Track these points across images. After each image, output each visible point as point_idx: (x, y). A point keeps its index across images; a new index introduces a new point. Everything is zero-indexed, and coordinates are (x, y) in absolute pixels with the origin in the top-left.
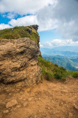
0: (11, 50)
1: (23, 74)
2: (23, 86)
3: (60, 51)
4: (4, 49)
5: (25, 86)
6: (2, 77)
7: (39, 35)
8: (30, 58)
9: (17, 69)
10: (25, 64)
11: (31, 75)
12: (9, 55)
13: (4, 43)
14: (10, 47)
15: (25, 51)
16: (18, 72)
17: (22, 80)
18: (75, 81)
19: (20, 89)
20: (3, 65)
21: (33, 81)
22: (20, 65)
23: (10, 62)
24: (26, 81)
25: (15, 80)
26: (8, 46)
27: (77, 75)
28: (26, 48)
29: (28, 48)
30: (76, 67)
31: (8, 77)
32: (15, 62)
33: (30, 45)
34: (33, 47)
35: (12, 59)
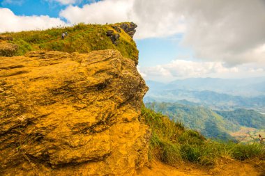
0: (73, 79)
3: (190, 90)
4: (54, 74)
6: (44, 148)
7: (138, 48)
8: (122, 100)
9: (86, 129)
10: (109, 117)
11: (124, 145)
12: (67, 90)
13: (55, 62)
14: (69, 70)
16: (90, 137)
17: (99, 157)
20: (50, 116)
21: (129, 161)
22: (97, 118)
23: (68, 110)
24: (108, 160)
25: (80, 156)
26: (65, 68)
27: (244, 152)
28: (112, 76)
29: (116, 76)
30: (232, 134)
31: (60, 150)
32: (82, 110)
33: (122, 69)
34: (130, 74)
35: (75, 102)
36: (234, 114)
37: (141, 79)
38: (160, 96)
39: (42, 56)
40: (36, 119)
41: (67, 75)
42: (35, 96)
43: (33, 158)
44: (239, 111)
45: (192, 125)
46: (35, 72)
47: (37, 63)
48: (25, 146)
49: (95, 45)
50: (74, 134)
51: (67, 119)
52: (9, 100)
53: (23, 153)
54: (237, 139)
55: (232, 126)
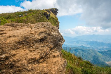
0: (28, 36)
3: (85, 41)
4: (19, 34)
6: (14, 71)
8: (52, 47)
9: (35, 61)
10: (46, 55)
12: (26, 42)
13: (19, 28)
14: (26, 32)
15: (46, 38)
16: (37, 65)
20: (17, 55)
23: (26, 52)
26: (24, 31)
28: (47, 35)
29: (49, 34)
30: (107, 63)
31: (22, 72)
32: (33, 52)
33: (52, 31)
34: (56, 33)
35: (29, 48)
36: (108, 53)
37: (61, 36)
38: (70, 44)
39: (13, 25)
41: (25, 35)
42: (10, 45)
44: (110, 51)
45: (86, 58)
46: (9, 33)
47: (10, 29)
48: (4, 70)
49: (38, 20)
50: (29, 64)
51: (25, 56)
54: (109, 65)
55: (106, 58)
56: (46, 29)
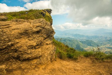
0: (28, 29)
1: (38, 52)
2: (38, 63)
4: (21, 27)
5: (40, 63)
6: (18, 54)
7: (52, 18)
8: (46, 37)
9: (33, 47)
10: (41, 43)
11: (46, 53)
12: (26, 33)
13: (21, 23)
14: (26, 26)
15: (41, 31)
16: (34, 50)
17: (37, 57)
18: (86, 60)
19: (36, 66)
20: (20, 43)
21: (48, 58)
22: (36, 43)
23: (26, 41)
24: (41, 58)
25: (31, 57)
26: (25, 25)
27: (88, 54)
29: (43, 28)
30: (85, 49)
31: (23, 55)
32: (31, 41)
33: (46, 26)
34: (48, 27)
35: (29, 38)
36: (86, 42)
37: (53, 29)
38: (60, 36)
39: (17, 21)
40: (15, 44)
41: (26, 28)
42: (14, 36)
43: (14, 58)
44: (87, 41)
45: (71, 46)
46: (14, 27)
47: (15, 23)
48: (11, 54)
49: (37, 17)
50: (28, 49)
51: (26, 44)
52: (4, 37)
53: (10, 56)
54: (86, 50)
55: (85, 46)
56: (41, 24)
